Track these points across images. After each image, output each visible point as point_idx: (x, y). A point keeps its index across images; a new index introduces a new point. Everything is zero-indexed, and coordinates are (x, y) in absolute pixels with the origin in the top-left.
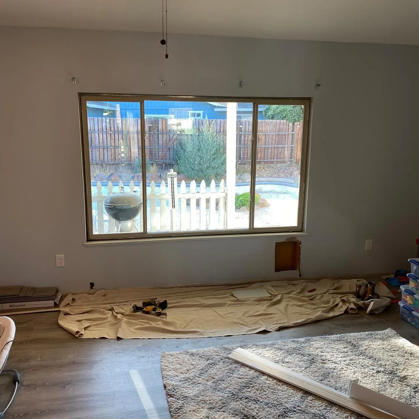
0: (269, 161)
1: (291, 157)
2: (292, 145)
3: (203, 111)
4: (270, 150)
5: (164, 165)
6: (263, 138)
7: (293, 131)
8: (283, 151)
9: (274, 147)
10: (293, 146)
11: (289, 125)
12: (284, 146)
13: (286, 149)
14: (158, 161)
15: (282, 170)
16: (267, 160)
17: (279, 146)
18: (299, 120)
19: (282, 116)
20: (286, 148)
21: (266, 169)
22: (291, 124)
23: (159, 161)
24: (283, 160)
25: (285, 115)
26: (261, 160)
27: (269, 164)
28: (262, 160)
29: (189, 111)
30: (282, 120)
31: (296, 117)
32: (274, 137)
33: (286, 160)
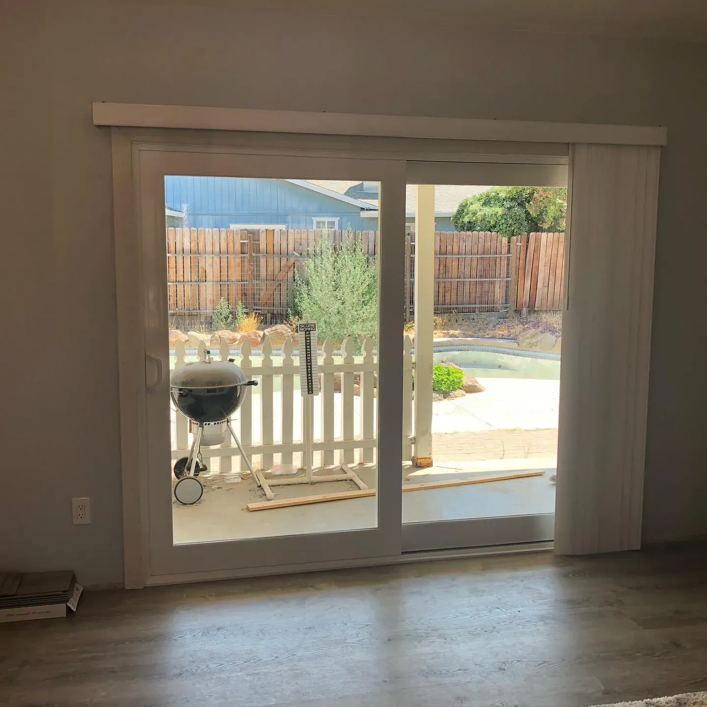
0: (466, 308)
1: (506, 301)
2: (507, 277)
3: (339, 218)
4: (467, 287)
5: (269, 316)
6: (455, 264)
7: (509, 252)
8: (491, 289)
9: (474, 281)
10: (509, 279)
11: (501, 242)
12: (495, 279)
13: (497, 285)
14: (258, 308)
15: (491, 325)
16: (463, 306)
17: (484, 280)
18: (519, 232)
19: (488, 225)
20: (496, 283)
21: (460, 322)
22: (505, 240)
23: (260, 308)
24: (493, 306)
25: (494, 223)
26: (451, 306)
27: (466, 312)
28: (453, 306)
29: (313, 218)
30: (490, 233)
31: (515, 226)
32: (474, 263)
33: (497, 305)
